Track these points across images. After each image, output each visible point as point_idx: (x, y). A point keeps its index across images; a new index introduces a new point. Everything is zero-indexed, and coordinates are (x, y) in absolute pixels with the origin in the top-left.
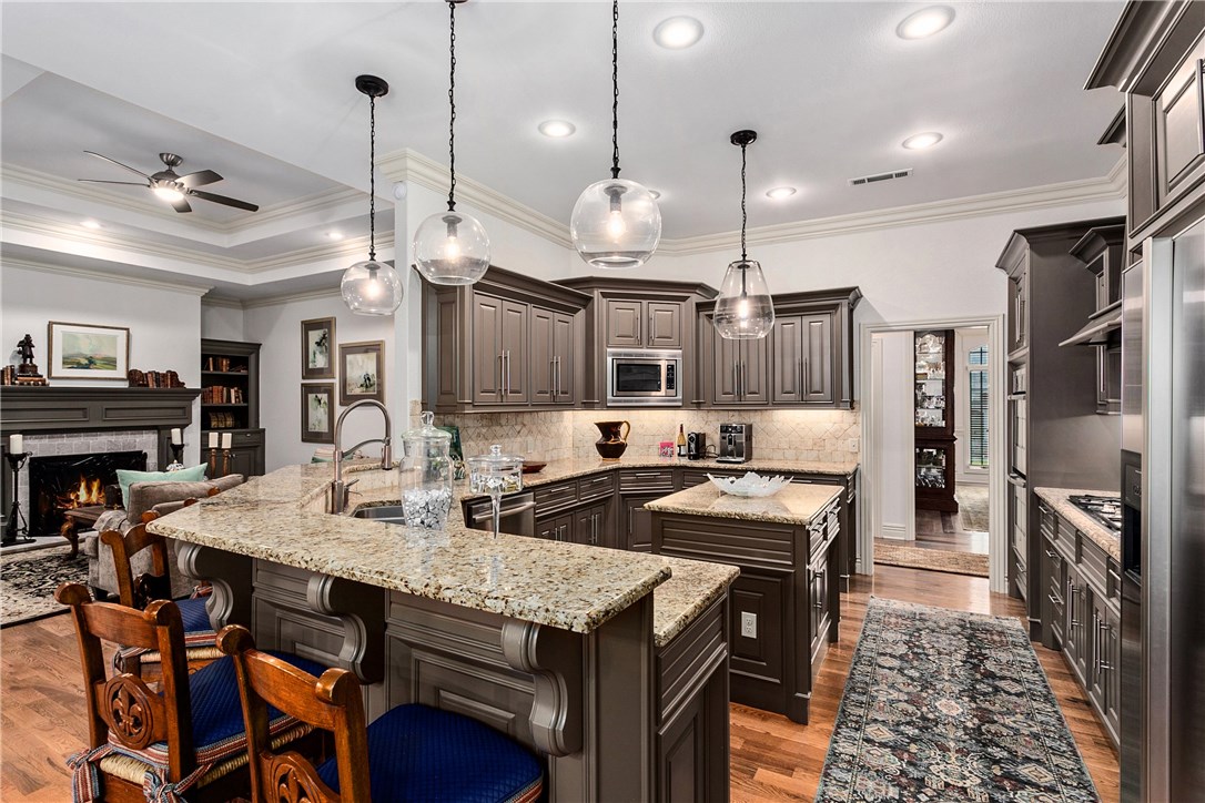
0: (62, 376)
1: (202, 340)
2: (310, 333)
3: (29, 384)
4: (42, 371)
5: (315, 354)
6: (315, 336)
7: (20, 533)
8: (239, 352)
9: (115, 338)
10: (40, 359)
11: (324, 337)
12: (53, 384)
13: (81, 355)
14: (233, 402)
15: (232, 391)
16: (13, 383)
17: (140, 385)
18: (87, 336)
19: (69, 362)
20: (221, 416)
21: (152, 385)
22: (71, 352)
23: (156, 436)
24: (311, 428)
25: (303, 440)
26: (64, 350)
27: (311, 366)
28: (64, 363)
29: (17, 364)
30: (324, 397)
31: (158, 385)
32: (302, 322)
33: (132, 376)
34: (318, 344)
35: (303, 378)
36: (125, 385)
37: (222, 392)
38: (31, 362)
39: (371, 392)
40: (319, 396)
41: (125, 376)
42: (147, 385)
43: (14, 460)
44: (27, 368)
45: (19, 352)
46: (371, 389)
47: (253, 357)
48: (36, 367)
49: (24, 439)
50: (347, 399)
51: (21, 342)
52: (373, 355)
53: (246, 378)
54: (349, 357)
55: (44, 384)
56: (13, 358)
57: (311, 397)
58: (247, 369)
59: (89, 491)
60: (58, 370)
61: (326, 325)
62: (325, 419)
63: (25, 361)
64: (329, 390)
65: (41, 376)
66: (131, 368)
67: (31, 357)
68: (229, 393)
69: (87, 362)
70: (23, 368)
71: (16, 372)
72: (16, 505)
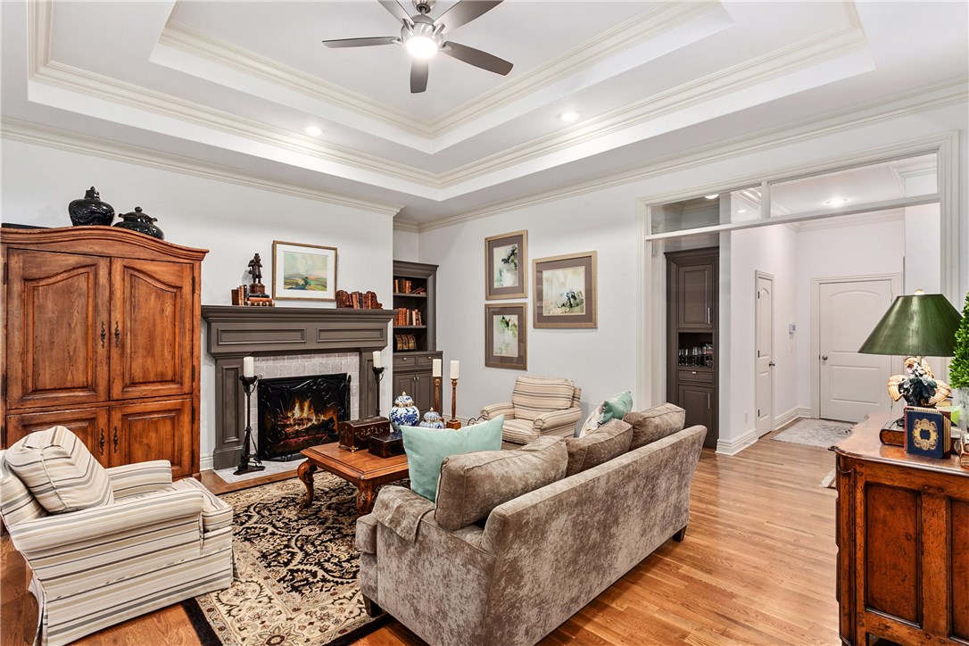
0: (284, 296)
1: (394, 261)
2: (495, 250)
3: (258, 305)
4: (268, 291)
5: (500, 272)
6: (501, 253)
7: (252, 460)
8: (421, 274)
9: (325, 257)
10: (266, 280)
11: (513, 253)
12: (278, 304)
13: (298, 275)
14: (414, 324)
15: (414, 313)
16: (246, 303)
17: (346, 306)
18: (304, 256)
19: (291, 283)
20: (404, 338)
21: (356, 307)
22: (291, 273)
23: (358, 358)
24: (497, 352)
25: (487, 365)
26: (285, 270)
27: (496, 285)
28: (285, 283)
29: (249, 283)
30: (514, 319)
31: (361, 307)
32: (486, 239)
33: (340, 297)
34: (506, 261)
35: (487, 299)
36: (333, 306)
37: (406, 314)
38: (259, 282)
39: (577, 311)
40: (507, 317)
41: (333, 297)
42: (352, 306)
43: (247, 382)
44: (256, 289)
45: (250, 272)
46: (577, 309)
47: (430, 279)
48: (264, 287)
49: (255, 361)
50: (543, 321)
51: (251, 262)
52: (582, 270)
53: (425, 299)
54: (546, 274)
55: (270, 305)
56: (245, 278)
57: (497, 319)
58: (425, 291)
59: (302, 410)
60: (281, 291)
61: (517, 240)
62: (514, 342)
63: (255, 281)
64: (519, 310)
65: (268, 297)
66: (338, 290)
67: (259, 276)
68: (411, 314)
69: (303, 282)
70: (253, 287)
71: (248, 292)
72: (249, 430)
